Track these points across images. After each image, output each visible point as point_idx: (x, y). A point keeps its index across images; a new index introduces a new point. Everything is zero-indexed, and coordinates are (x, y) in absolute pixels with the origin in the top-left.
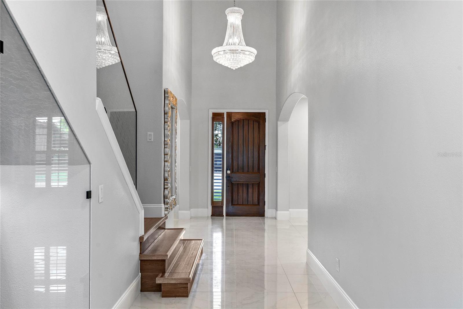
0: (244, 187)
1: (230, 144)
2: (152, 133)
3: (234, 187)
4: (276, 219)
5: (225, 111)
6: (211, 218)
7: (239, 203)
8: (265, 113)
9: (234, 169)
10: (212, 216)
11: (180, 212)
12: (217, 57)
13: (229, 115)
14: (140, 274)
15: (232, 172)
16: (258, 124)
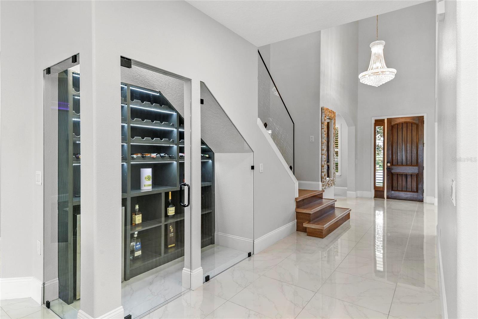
0: (403, 177)
1: (390, 143)
2: (313, 136)
3: (394, 177)
4: (434, 205)
5: (385, 118)
6: (374, 199)
7: (399, 189)
8: (423, 116)
9: (394, 163)
10: (374, 197)
11: (348, 192)
12: (363, 80)
13: (389, 120)
14: (296, 220)
15: (392, 164)
16: (417, 126)
